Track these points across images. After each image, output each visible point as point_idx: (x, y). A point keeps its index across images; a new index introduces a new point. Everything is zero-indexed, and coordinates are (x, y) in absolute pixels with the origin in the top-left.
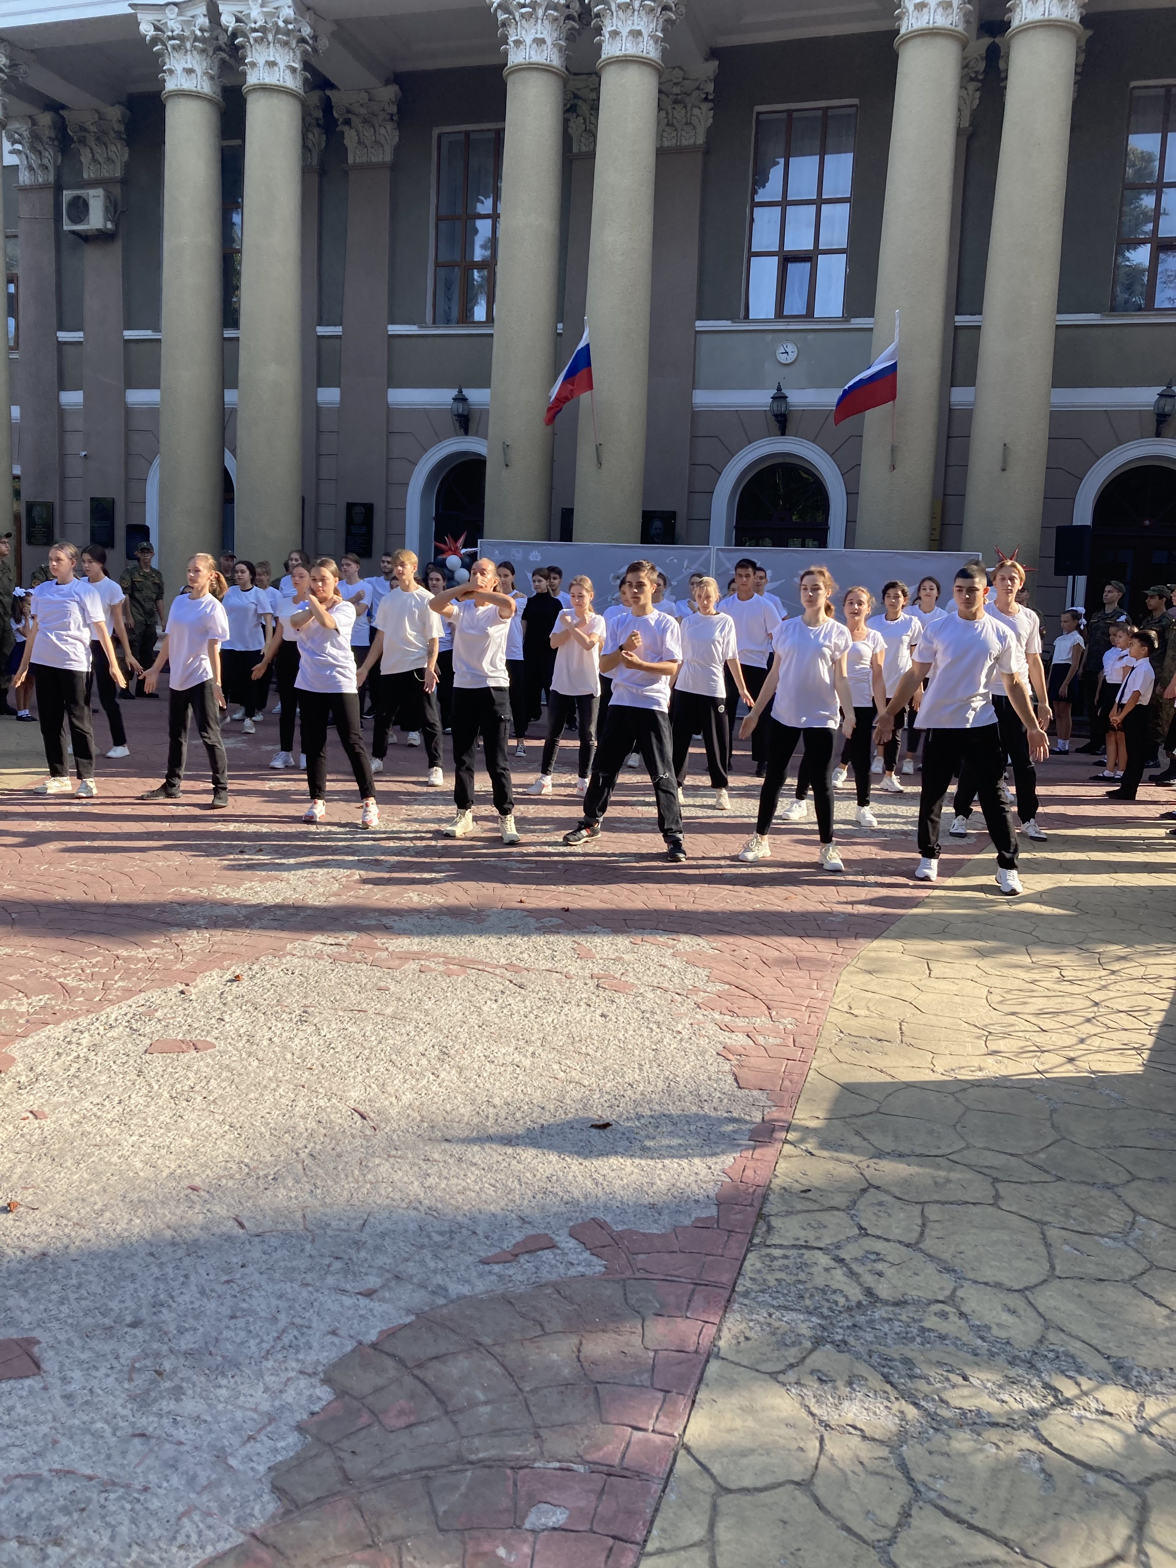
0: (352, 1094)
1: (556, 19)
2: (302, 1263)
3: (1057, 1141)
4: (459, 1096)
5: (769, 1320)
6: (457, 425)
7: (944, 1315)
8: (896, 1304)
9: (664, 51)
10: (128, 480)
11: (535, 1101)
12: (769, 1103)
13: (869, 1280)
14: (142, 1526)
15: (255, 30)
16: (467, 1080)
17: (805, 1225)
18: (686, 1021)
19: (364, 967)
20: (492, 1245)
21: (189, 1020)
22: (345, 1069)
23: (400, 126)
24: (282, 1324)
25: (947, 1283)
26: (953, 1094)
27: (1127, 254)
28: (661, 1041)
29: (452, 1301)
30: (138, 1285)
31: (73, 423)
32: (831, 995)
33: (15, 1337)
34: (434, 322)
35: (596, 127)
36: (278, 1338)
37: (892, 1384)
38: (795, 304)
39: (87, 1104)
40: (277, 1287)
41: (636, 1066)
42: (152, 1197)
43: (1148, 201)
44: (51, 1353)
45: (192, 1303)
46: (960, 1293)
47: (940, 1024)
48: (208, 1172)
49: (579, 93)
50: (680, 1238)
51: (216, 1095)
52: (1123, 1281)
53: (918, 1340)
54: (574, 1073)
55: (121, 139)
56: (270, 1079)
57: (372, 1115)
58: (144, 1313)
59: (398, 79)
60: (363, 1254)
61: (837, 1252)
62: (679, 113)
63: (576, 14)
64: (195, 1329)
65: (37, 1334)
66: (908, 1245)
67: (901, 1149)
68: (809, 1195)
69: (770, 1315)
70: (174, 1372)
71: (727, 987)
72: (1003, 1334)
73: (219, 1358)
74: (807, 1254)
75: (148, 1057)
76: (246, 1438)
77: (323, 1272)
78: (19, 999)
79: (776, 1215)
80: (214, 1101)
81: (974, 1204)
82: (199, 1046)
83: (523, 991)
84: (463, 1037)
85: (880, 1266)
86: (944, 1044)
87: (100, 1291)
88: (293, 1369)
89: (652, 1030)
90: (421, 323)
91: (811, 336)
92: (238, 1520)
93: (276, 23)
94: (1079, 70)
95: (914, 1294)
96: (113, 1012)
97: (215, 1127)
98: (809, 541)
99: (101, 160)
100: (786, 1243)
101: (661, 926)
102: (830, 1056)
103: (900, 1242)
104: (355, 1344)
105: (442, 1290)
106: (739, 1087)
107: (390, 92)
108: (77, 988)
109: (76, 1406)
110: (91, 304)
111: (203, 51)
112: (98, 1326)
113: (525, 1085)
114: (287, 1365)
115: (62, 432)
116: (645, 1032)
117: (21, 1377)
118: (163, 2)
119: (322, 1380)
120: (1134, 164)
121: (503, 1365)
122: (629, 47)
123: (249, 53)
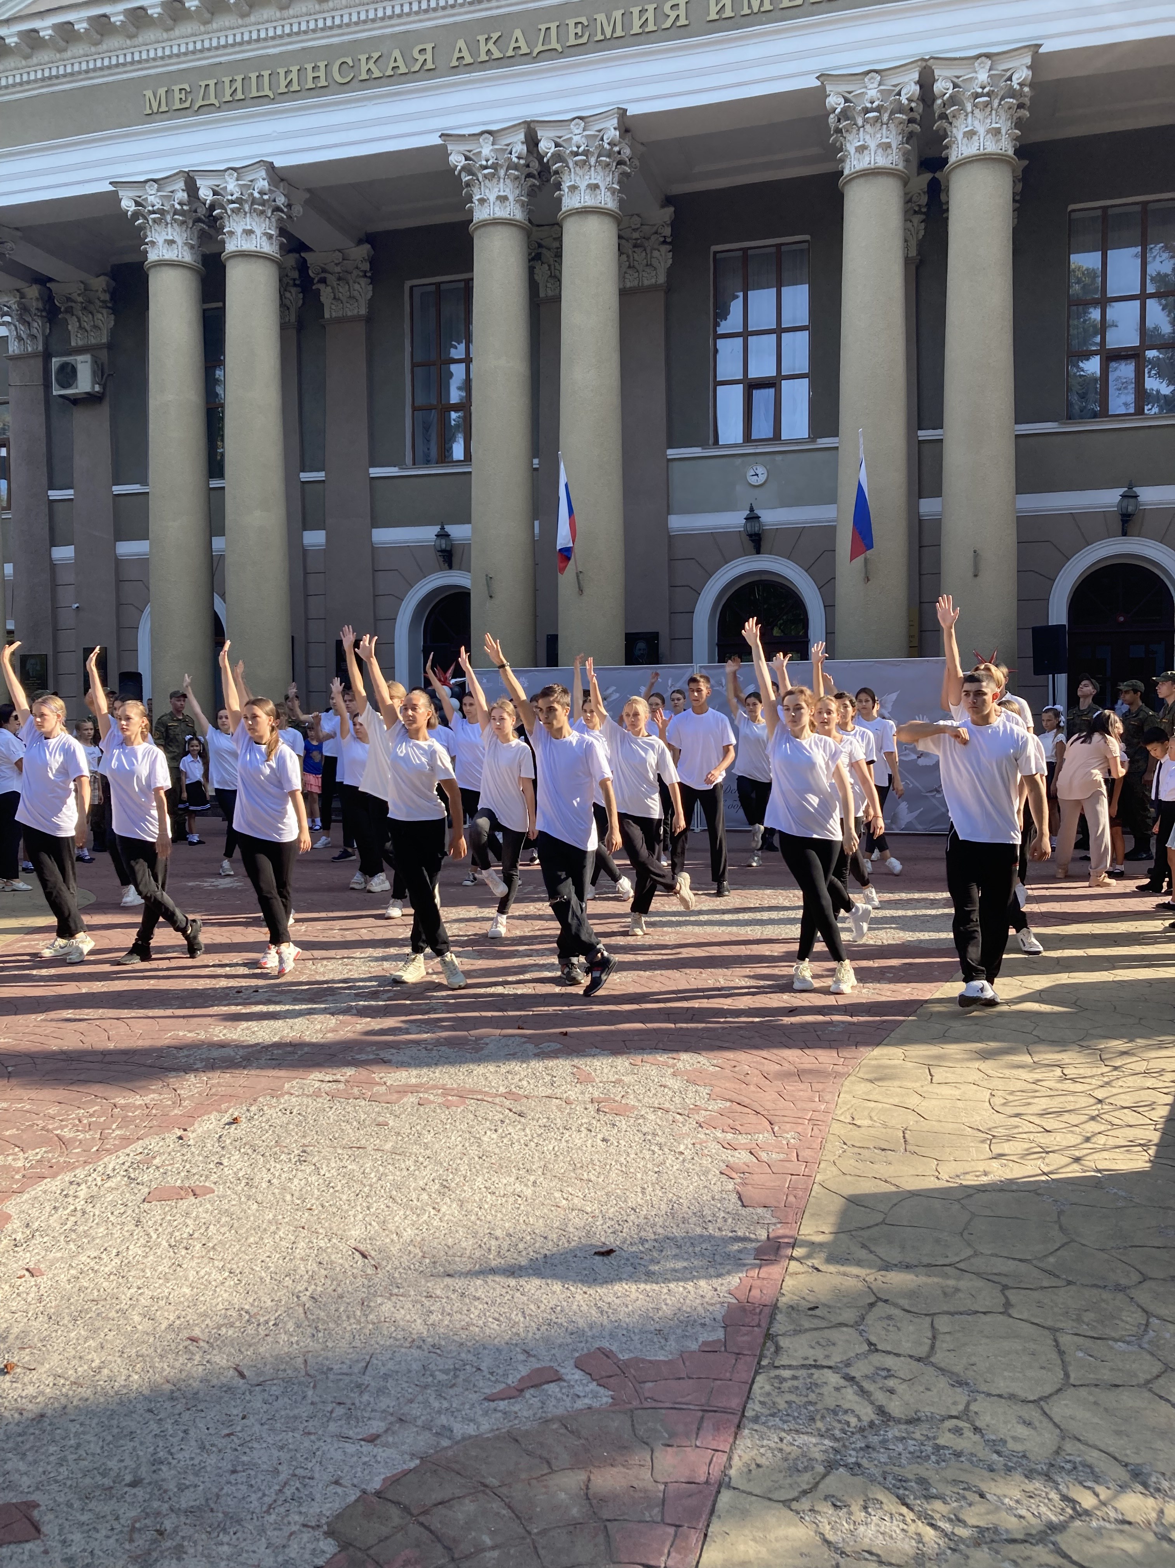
0: (353, 1232)
1: (517, 178)
2: (304, 1410)
3: (1066, 1243)
4: (460, 1230)
5: (780, 1445)
6: (442, 560)
7: (958, 1431)
8: (909, 1422)
9: (621, 202)
10: (119, 628)
11: (537, 1231)
12: (774, 1220)
13: (880, 1397)
15: (233, 202)
16: (469, 1212)
17: (813, 1344)
18: (688, 1141)
19: (363, 1103)
20: (497, 1381)
21: (188, 1166)
22: (346, 1207)
23: (373, 281)
24: (283, 1477)
25: (961, 1396)
26: (958, 1201)
27: (1081, 364)
28: (663, 1163)
29: (457, 1443)
30: (136, 1443)
31: (65, 577)
32: (833, 1106)
33: (14, 1501)
34: (414, 464)
35: (561, 272)
36: (280, 1490)
37: (907, 1506)
38: (762, 428)
39: (84, 1259)
40: (279, 1438)
41: (639, 1190)
42: (150, 1351)
43: (1095, 314)
44: (50, 1516)
45: (192, 1459)
46: (974, 1407)
47: (943, 1130)
48: (208, 1321)
49: (542, 242)
50: (687, 1363)
51: (216, 1241)
52: (1139, 1386)
53: (933, 1458)
54: (576, 1200)
55: (107, 307)
56: (270, 1222)
57: (373, 1253)
58: (144, 1471)
59: (370, 239)
60: (366, 1397)
61: (847, 1370)
62: (639, 256)
63: (535, 173)
64: (196, 1486)
65: (36, 1497)
66: (919, 1360)
67: (908, 1260)
68: (817, 1312)
69: (781, 1440)
70: (176, 1530)
71: (728, 1104)
72: (1019, 1447)
73: (220, 1515)
74: (817, 1373)
75: (146, 1206)
77: (325, 1419)
78: (15, 1154)
79: (784, 1335)
80: (213, 1248)
81: (984, 1313)
82: (197, 1192)
83: (523, 1120)
84: (463, 1169)
85: (891, 1383)
86: (948, 1150)
87: (99, 1451)
88: (295, 1523)
89: (654, 1152)
90: (400, 464)
91: (779, 458)
93: (252, 194)
94: (1018, 198)
95: (928, 1410)
96: (111, 1162)
97: (215, 1275)
99: (87, 327)
100: (794, 1363)
101: (661, 1045)
102: (834, 1169)
103: (911, 1357)
104: (358, 1494)
105: (446, 1431)
106: (743, 1206)
107: (363, 251)
108: (74, 1139)
110: (81, 463)
111: (183, 223)
112: (98, 1486)
113: (527, 1215)
114: (289, 1518)
115: (55, 586)
116: (647, 1154)
117: (20, 1542)
118: (142, 178)
119: (325, 1533)
120: (1079, 281)
121: (510, 1507)
122: (587, 200)
123: (227, 223)
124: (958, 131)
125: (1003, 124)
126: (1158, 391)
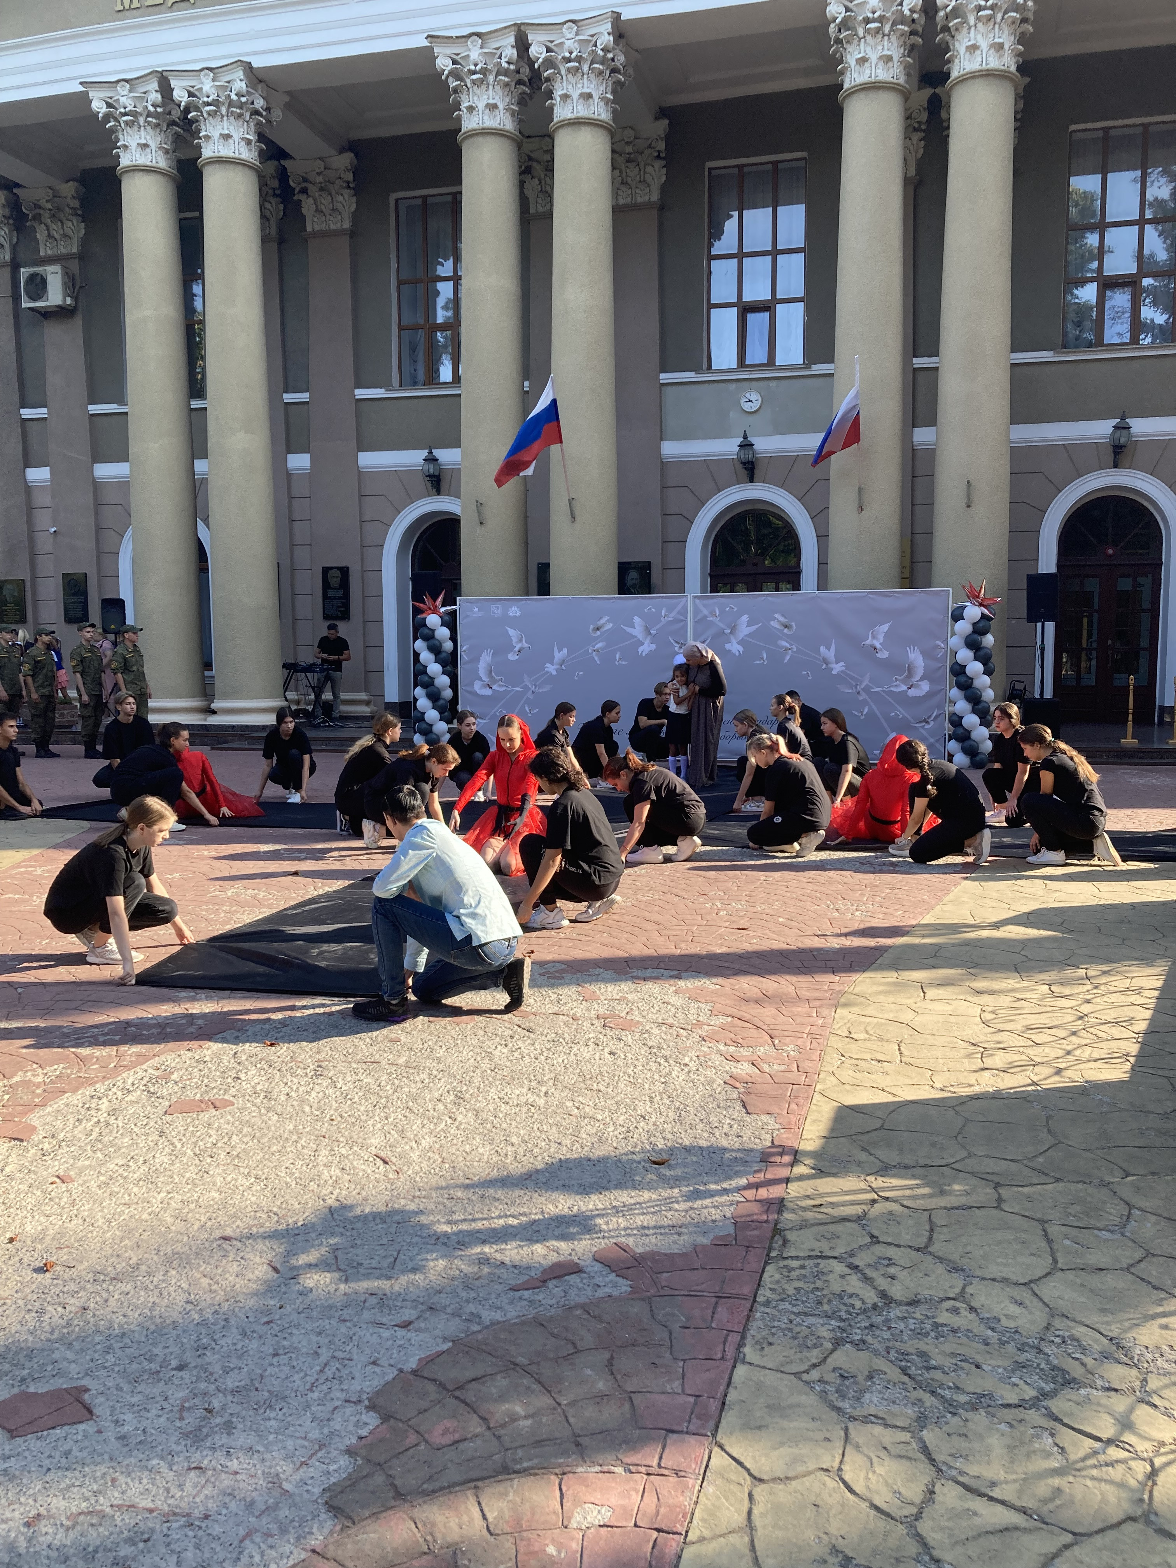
0: (373, 1141)
1: (507, 85)
2: (338, 1301)
3: (1054, 1145)
4: (477, 1137)
5: (789, 1326)
6: (429, 484)
7: (955, 1311)
8: (910, 1304)
9: (614, 112)
10: (99, 554)
11: (551, 1138)
12: (777, 1126)
13: (883, 1283)
14: (206, 1550)
15: (209, 104)
16: (484, 1121)
17: (819, 1237)
18: (693, 1054)
20: (521, 1273)
21: (206, 1081)
22: (364, 1118)
23: (357, 192)
24: (323, 1359)
25: (956, 1282)
26: (953, 1107)
27: (1076, 291)
28: (669, 1074)
29: (487, 1327)
30: (180, 1332)
31: (41, 499)
32: (831, 1021)
33: (65, 1386)
34: (401, 386)
35: (552, 188)
36: (321, 1371)
37: (909, 1376)
38: (757, 353)
39: (112, 1167)
40: (317, 1324)
41: (647, 1099)
42: (185, 1249)
43: (1092, 240)
44: (101, 1399)
45: (234, 1344)
46: (970, 1290)
47: (936, 1043)
48: (238, 1222)
49: (532, 155)
50: (701, 1256)
51: (239, 1150)
52: (1122, 1269)
53: (933, 1334)
54: (587, 1109)
55: (77, 215)
56: (291, 1132)
57: (394, 1160)
58: (189, 1356)
59: (352, 146)
60: (397, 1289)
61: (851, 1260)
62: (632, 172)
63: (526, 79)
64: (240, 1369)
65: (85, 1382)
66: (918, 1250)
67: (906, 1161)
68: (821, 1209)
69: (791, 1322)
70: (224, 1407)
71: (729, 1019)
72: (1012, 1324)
73: (266, 1394)
74: (823, 1263)
75: (168, 1118)
76: (298, 1464)
77: (359, 1308)
78: (34, 1070)
79: (790, 1229)
80: (237, 1156)
81: (978, 1208)
82: (218, 1105)
83: (531, 1035)
84: (477, 1081)
85: (892, 1270)
86: (941, 1061)
87: (144, 1339)
88: (338, 1399)
89: (660, 1064)
90: (387, 386)
91: (773, 384)
92: (298, 1539)
93: (229, 96)
94: (1019, 116)
95: (927, 1293)
96: (130, 1077)
97: (241, 1180)
98: (782, 585)
99: (57, 236)
100: (802, 1254)
101: (662, 965)
102: (833, 1078)
103: (910, 1247)
104: (396, 1373)
105: (475, 1317)
106: (748, 1113)
107: (346, 160)
108: (91, 1057)
109: (132, 1446)
110: (54, 380)
111: (157, 126)
112: (145, 1371)
113: (541, 1122)
114: (332, 1395)
115: (30, 508)
116: (654, 1066)
117: (75, 1423)
118: (113, 79)
119: (367, 1407)
120: (1077, 205)
121: (540, 1382)
122: (580, 110)
123: (203, 127)
124: (961, 44)
125: (1007, 39)
126: (1152, 321)
